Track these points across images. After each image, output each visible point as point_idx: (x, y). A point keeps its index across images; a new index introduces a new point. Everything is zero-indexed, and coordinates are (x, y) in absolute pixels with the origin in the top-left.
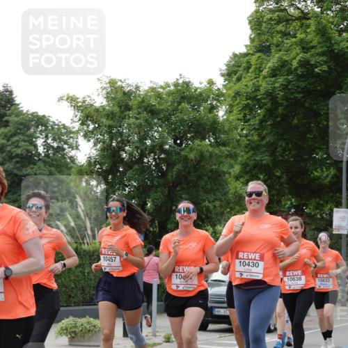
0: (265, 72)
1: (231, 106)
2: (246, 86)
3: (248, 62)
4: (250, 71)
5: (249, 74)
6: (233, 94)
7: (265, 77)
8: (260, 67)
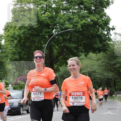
0: (17, 28)
1: (6, 40)
2: (11, 33)
3: (11, 25)
4: (12, 28)
5: (12, 29)
6: (6, 36)
7: (17, 30)
8: (15, 27)
